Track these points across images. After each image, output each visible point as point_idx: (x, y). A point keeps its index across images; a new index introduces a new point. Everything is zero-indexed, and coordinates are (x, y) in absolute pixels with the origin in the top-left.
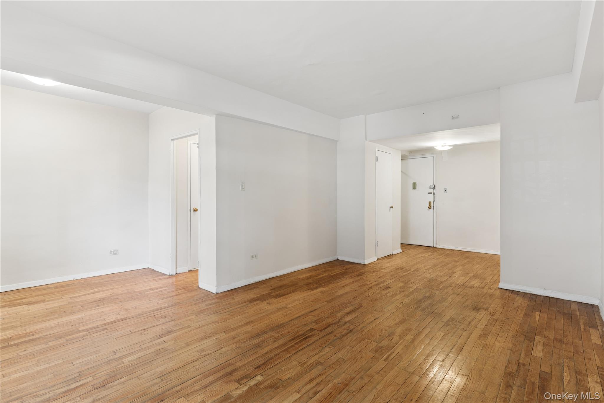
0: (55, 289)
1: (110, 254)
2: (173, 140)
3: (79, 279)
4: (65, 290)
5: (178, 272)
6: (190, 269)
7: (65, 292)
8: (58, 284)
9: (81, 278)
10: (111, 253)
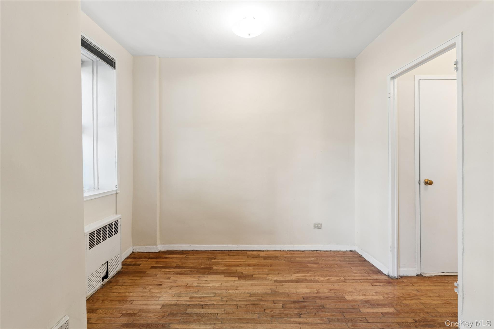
0: (264, 259)
1: (314, 228)
2: (393, 78)
3: (285, 251)
4: (271, 265)
5: (401, 274)
6: (419, 273)
7: (271, 268)
8: (267, 253)
9: (287, 250)
10: (315, 226)
